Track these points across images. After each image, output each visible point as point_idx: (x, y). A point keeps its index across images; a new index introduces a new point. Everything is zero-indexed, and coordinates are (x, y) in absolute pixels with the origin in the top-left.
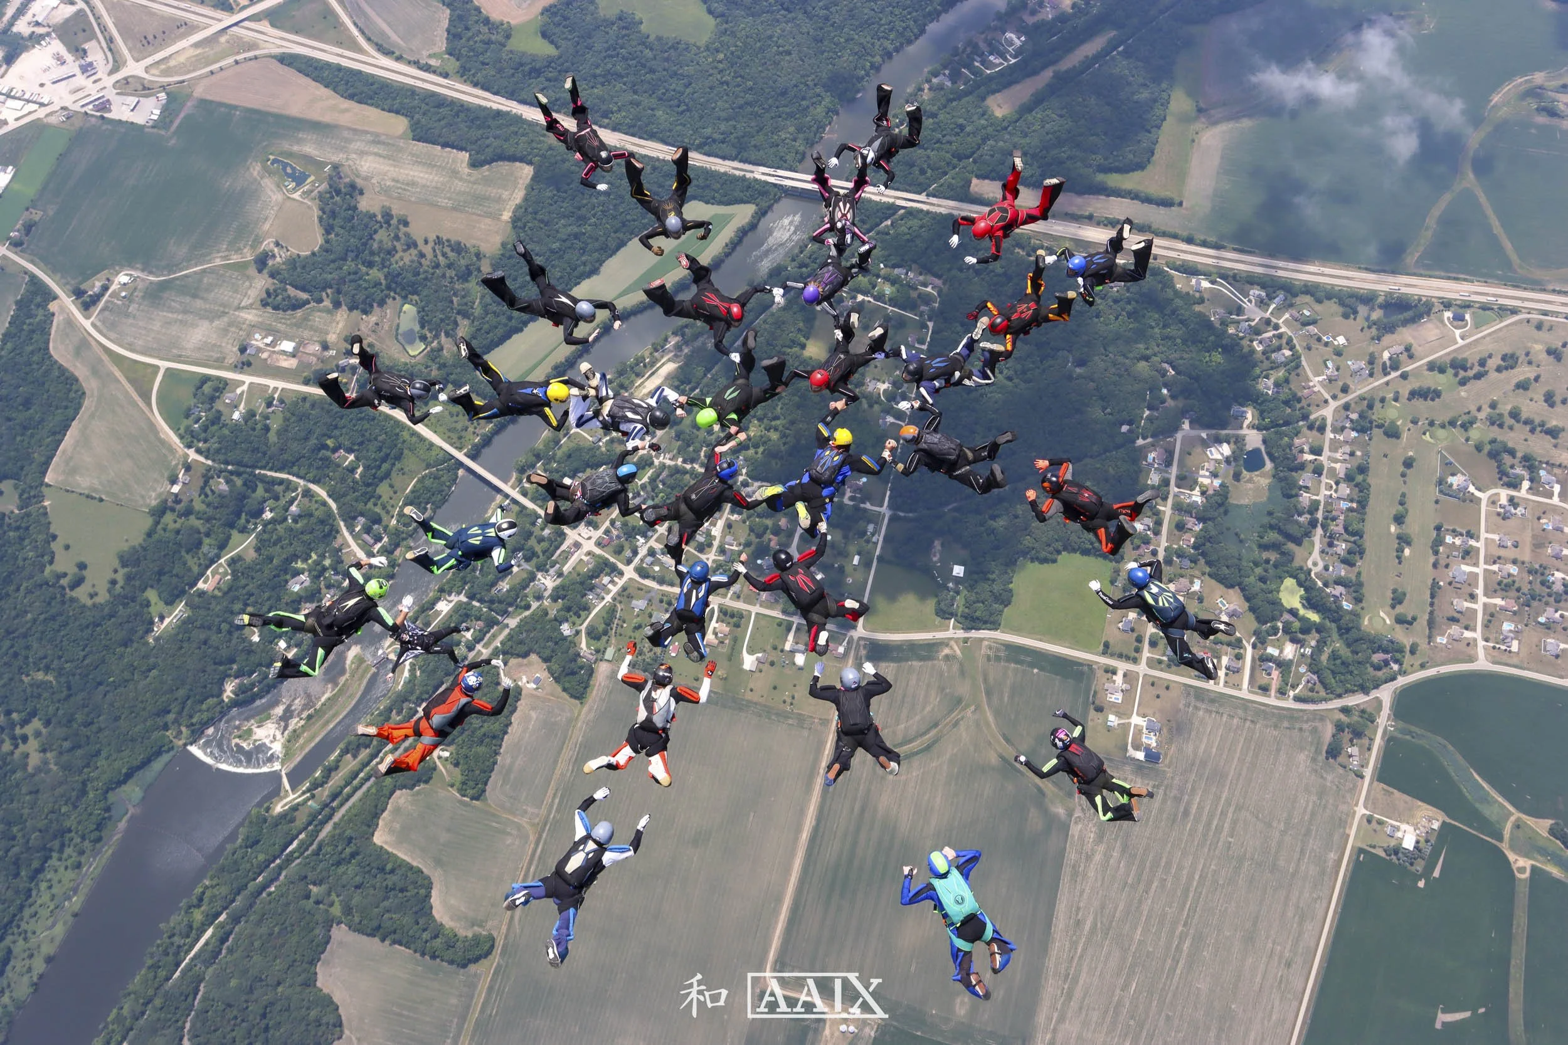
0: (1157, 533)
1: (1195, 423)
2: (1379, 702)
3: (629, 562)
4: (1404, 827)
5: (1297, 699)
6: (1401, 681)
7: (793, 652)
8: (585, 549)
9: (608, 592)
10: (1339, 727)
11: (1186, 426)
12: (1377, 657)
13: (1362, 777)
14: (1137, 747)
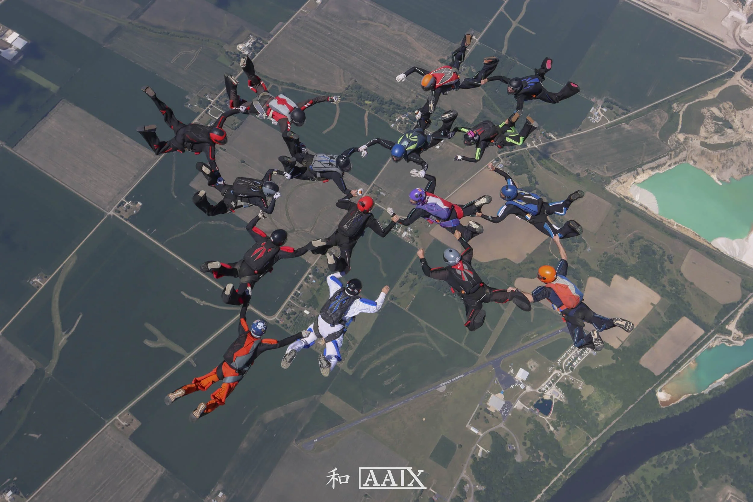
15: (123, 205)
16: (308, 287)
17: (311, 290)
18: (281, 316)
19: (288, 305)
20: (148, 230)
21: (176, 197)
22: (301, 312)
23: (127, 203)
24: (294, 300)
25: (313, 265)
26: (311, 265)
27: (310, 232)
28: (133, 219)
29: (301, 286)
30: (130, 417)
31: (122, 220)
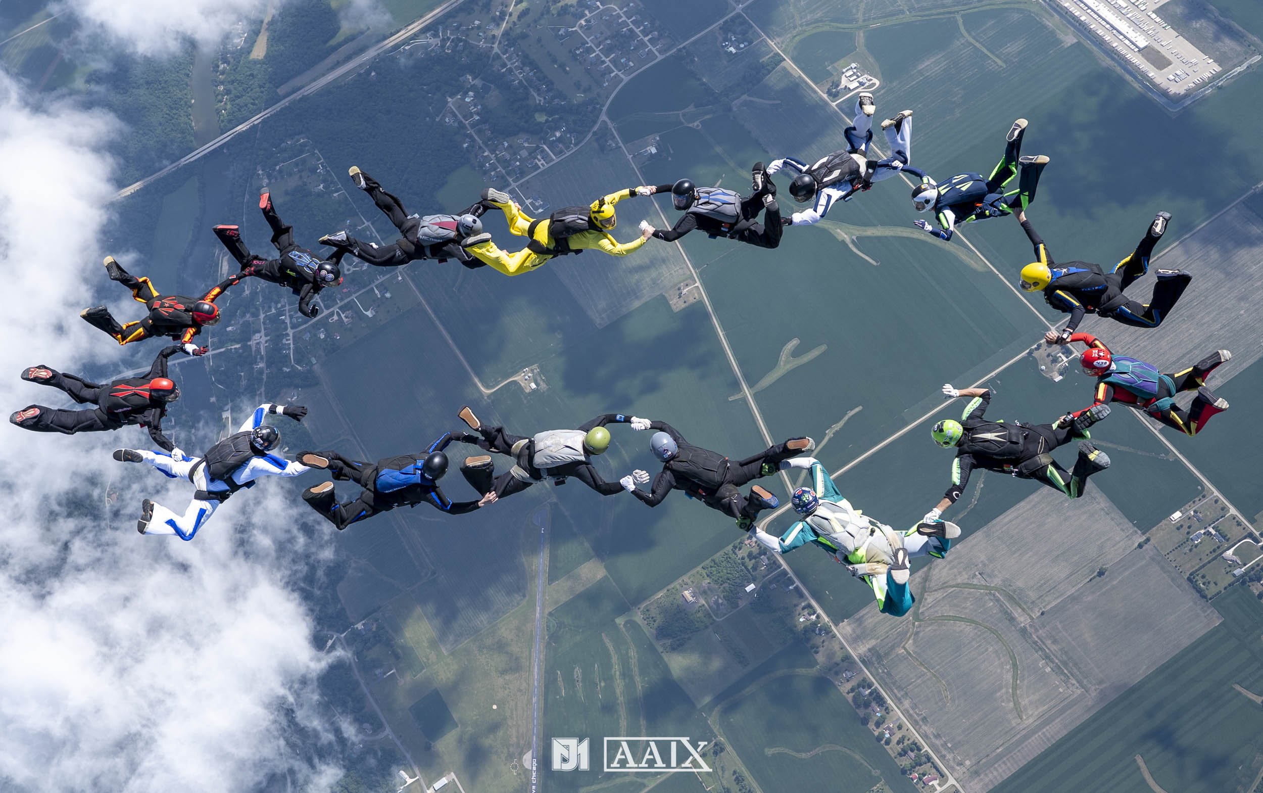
0: (474, 140)
1: (452, 95)
2: (604, 121)
3: (286, 329)
4: (648, 148)
5: (576, 145)
6: (605, 109)
7: (383, 296)
8: (263, 342)
9: (290, 344)
10: (597, 140)
11: (449, 100)
12: (590, 108)
13: (620, 147)
14: (537, 209)
15: (1063, 354)
16: (796, 606)
17: (787, 608)
18: (758, 545)
19: (774, 562)
20: (999, 382)
22: (754, 580)
23: (1065, 359)
24: (779, 576)
25: (833, 628)
26: (836, 625)
27: (905, 649)
28: (1030, 362)
29: (801, 595)
30: (691, 300)
31: (1033, 347)
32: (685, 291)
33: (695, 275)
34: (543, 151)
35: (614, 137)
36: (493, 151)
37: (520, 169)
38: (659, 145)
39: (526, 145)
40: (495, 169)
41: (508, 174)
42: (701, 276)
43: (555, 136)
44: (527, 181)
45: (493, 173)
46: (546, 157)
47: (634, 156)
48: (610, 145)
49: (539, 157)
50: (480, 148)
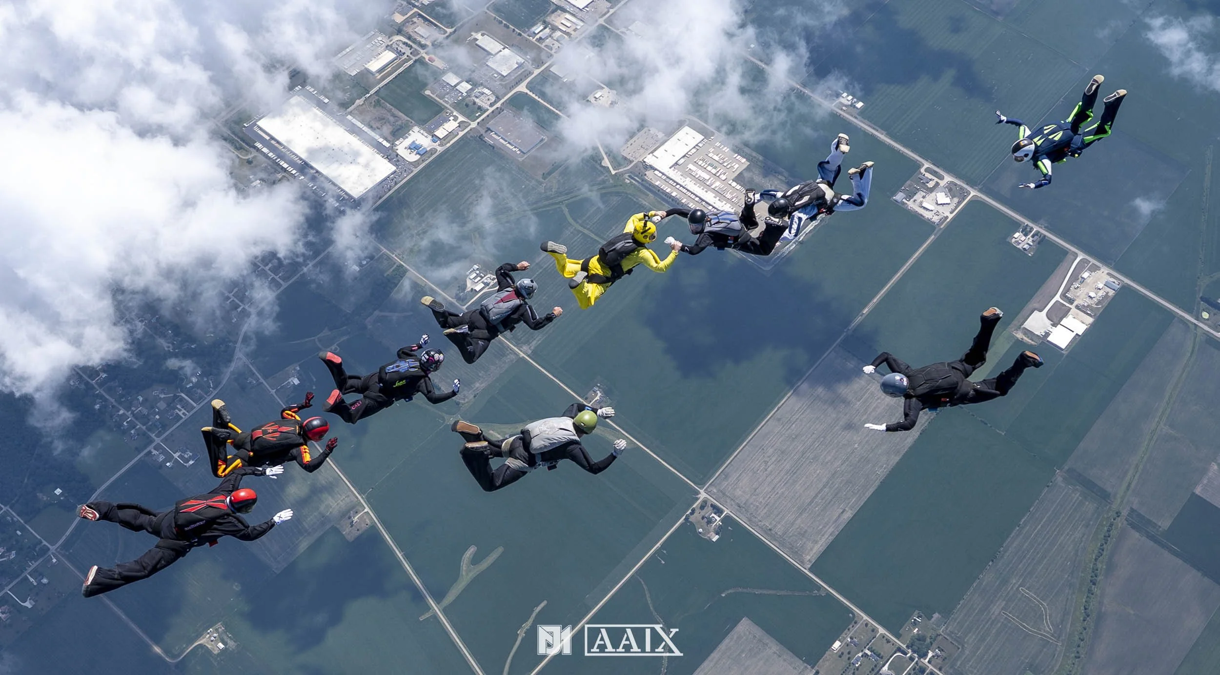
15: (715, 514)
21: (723, 595)
23: (718, 519)
30: (364, 527)
31: (688, 513)
32: (356, 519)
33: (362, 501)
34: (182, 399)
35: (254, 374)
36: (128, 409)
37: (160, 423)
38: (300, 375)
39: (162, 396)
40: (134, 427)
41: (149, 429)
42: (368, 501)
43: (192, 382)
44: (172, 434)
45: (132, 432)
46: (186, 406)
47: (277, 391)
48: (250, 383)
49: (179, 406)
50: (113, 406)
